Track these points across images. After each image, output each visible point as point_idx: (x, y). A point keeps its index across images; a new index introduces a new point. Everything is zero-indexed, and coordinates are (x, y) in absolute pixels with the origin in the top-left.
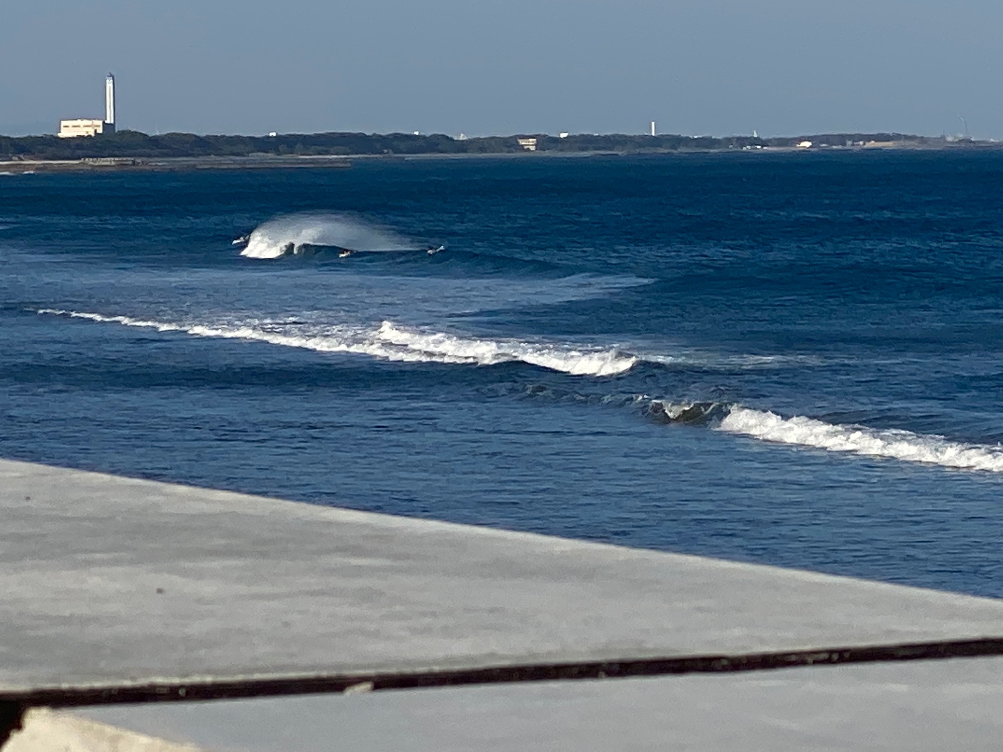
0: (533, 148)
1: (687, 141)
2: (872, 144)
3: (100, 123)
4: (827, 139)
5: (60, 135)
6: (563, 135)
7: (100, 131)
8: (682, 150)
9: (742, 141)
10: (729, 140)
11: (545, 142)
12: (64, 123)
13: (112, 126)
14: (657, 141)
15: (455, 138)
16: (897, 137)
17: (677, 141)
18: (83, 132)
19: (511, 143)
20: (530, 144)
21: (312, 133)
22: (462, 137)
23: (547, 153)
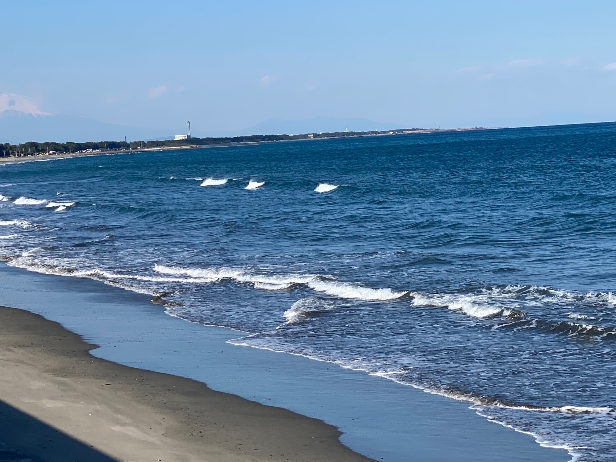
0: (312, 137)
1: (357, 133)
2: (410, 132)
3: (186, 136)
4: (398, 131)
5: (175, 140)
6: (321, 133)
7: (186, 138)
8: (355, 136)
9: (373, 132)
10: (369, 133)
11: (315, 135)
12: (175, 136)
13: (190, 136)
14: (348, 134)
15: (289, 135)
16: (418, 129)
17: (354, 133)
18: (181, 139)
19: (306, 136)
20: (311, 136)
21: (247, 136)
22: (292, 135)
23: (316, 139)
